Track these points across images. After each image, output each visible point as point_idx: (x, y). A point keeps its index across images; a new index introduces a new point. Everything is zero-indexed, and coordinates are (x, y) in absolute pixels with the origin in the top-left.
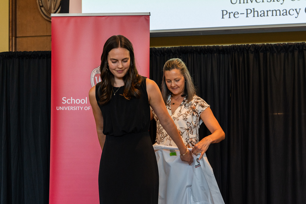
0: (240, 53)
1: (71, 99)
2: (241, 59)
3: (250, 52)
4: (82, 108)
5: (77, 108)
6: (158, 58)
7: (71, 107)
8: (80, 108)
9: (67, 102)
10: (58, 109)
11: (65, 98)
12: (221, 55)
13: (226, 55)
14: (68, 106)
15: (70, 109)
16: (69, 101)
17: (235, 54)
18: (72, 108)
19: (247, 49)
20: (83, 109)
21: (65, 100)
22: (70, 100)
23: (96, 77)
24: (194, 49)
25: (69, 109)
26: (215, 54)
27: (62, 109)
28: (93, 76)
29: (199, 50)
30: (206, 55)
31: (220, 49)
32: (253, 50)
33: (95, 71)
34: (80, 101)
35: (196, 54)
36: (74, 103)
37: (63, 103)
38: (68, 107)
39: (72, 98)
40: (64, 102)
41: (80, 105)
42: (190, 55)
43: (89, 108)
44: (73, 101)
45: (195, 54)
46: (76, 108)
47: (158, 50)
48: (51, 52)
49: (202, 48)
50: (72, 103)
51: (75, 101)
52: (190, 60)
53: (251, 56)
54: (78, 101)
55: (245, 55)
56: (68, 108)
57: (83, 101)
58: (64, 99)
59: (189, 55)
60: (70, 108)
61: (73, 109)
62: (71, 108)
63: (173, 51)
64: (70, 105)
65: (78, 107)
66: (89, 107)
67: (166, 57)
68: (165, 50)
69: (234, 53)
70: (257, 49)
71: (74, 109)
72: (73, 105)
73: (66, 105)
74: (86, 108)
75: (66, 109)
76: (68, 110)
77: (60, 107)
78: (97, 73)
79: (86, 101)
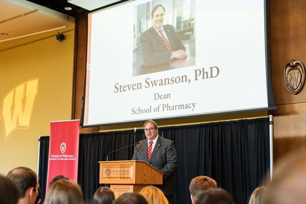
2: (111, 137)
10: (50, 159)
30: (101, 136)
32: (114, 133)
34: (57, 156)
41: (57, 158)
48: (49, 136)
51: (55, 157)
53: (114, 136)
58: (52, 155)
73: (52, 158)
79: (58, 156)
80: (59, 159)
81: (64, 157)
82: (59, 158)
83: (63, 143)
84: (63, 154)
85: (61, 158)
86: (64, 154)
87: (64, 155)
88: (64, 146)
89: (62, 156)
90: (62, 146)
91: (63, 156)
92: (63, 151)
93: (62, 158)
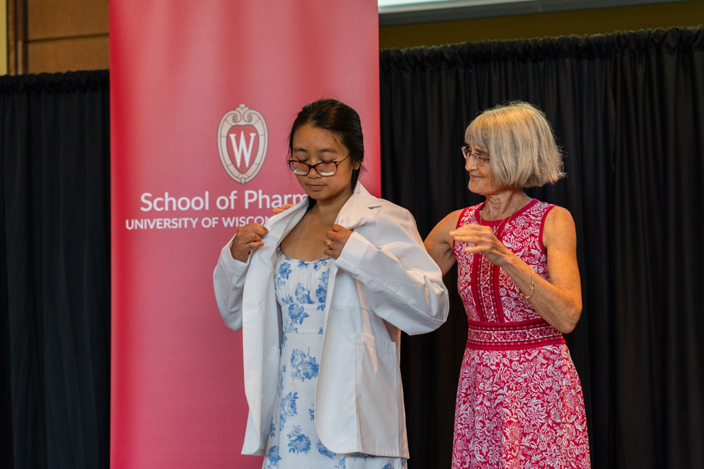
0: (637, 54)
1: (164, 197)
2: (641, 72)
3: (664, 50)
4: (194, 223)
5: (183, 222)
6: (407, 76)
7: (165, 220)
8: (189, 222)
9: (153, 208)
10: (130, 225)
11: (150, 195)
12: (585, 62)
13: (597, 61)
14: (157, 218)
15: (162, 225)
16: (160, 204)
17: (622, 56)
18: (167, 223)
19: (656, 41)
20: (199, 223)
21: (148, 203)
22: (161, 199)
23: (233, 136)
24: (508, 49)
25: (160, 226)
26: (568, 61)
27: (141, 227)
28: (225, 133)
29: (520, 51)
30: (541, 65)
31: (580, 45)
32: (673, 44)
33: (230, 119)
34: (191, 204)
35: (513, 63)
36: (174, 209)
37: (143, 209)
38: (158, 220)
39: (167, 194)
40: (147, 206)
41: (191, 213)
42: (497, 65)
43: (216, 220)
44: (170, 203)
45: (510, 64)
46: (178, 222)
47: (406, 56)
49: (530, 46)
50: (167, 209)
51: (177, 204)
52: (495, 79)
53: (670, 62)
54: (184, 204)
55: (653, 58)
56: (158, 224)
57: (197, 203)
58: (146, 198)
59: (493, 65)
60: (162, 222)
61: (171, 224)
62: (165, 224)
63: (448, 57)
64: (163, 215)
65: (186, 220)
66: (214, 219)
67: (428, 73)
68: (425, 54)
69: (619, 54)
70: (684, 40)
71: (175, 225)
72: (171, 214)
73: (153, 215)
74: (207, 222)
75: (152, 227)
76: (158, 227)
77: (137, 221)
78: (234, 124)
79: (205, 203)
80: (213, 222)
81: (254, 205)
82: (213, 211)
83: (242, 110)
84: (241, 188)
85: (229, 213)
86: (254, 184)
87: (259, 196)
88: (249, 129)
89: (240, 201)
90: (235, 129)
91: (247, 201)
92: (243, 169)
93: (239, 210)
